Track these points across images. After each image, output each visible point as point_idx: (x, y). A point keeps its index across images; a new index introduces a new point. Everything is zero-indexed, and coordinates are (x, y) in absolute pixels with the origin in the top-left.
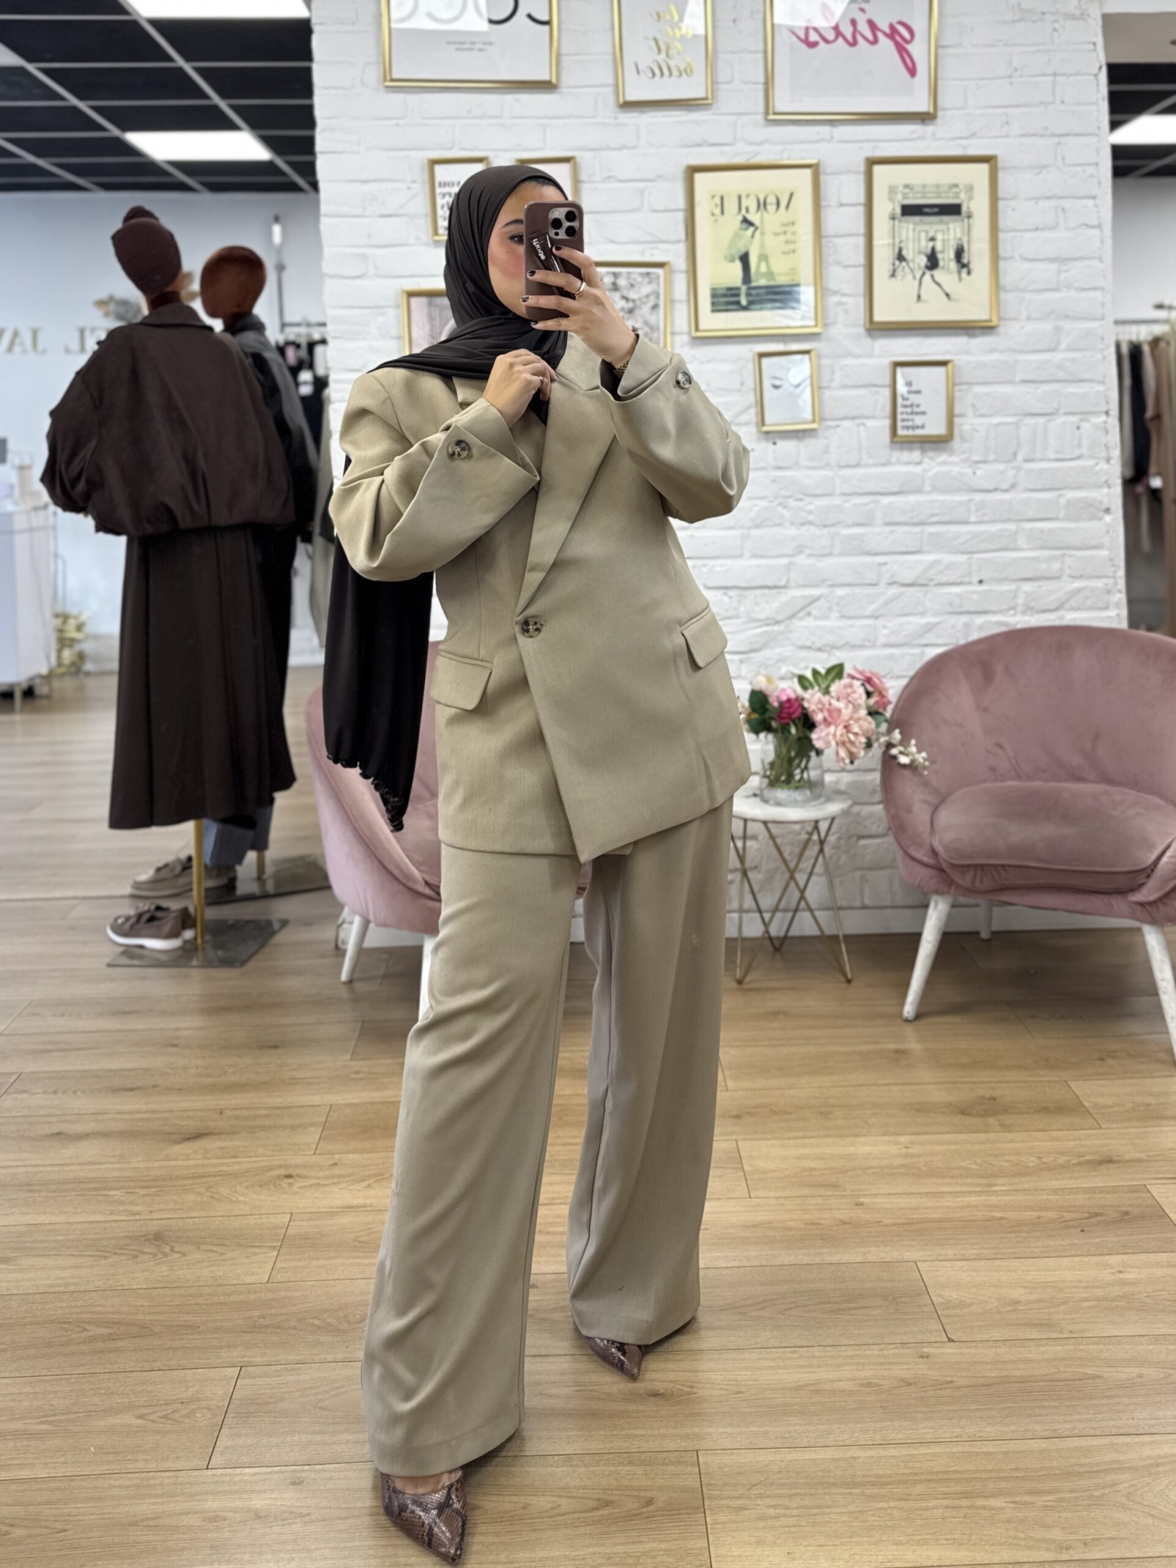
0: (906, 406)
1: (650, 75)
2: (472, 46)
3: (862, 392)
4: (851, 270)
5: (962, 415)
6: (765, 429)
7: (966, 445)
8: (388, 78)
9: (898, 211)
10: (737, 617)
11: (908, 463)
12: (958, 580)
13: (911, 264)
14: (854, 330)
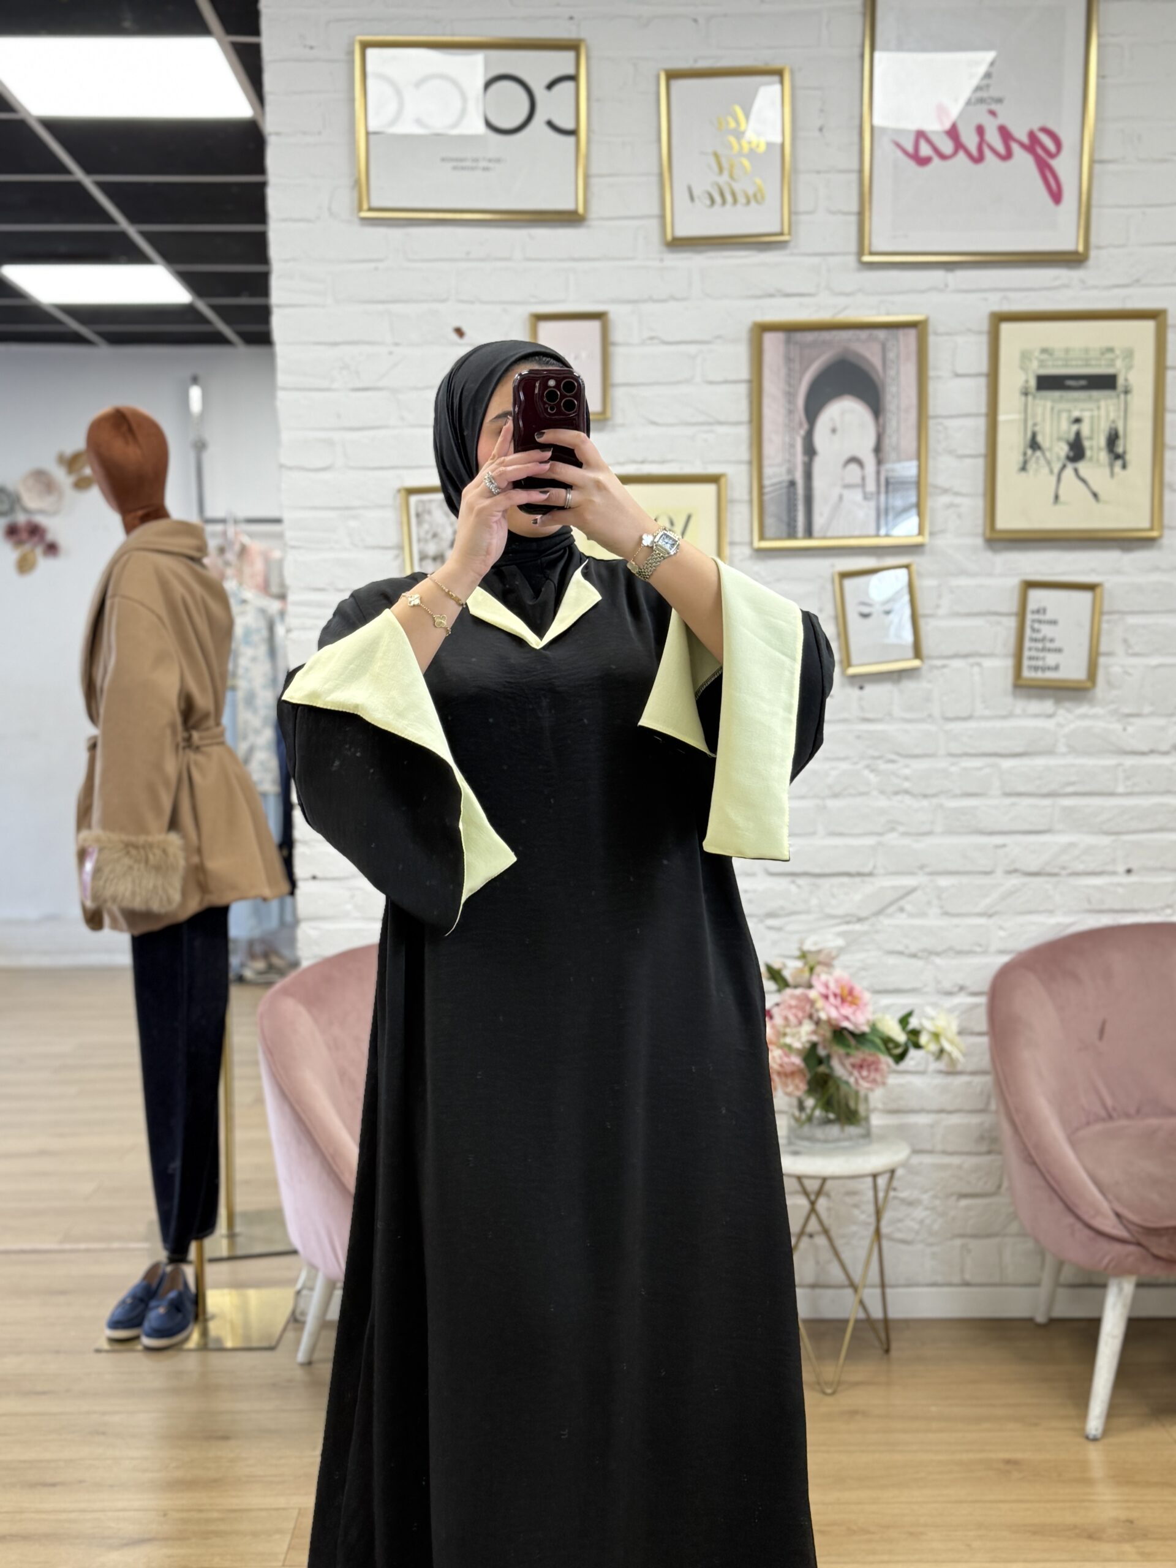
0: (1036, 640)
1: (708, 202)
2: (474, 164)
3: (979, 622)
4: (968, 461)
5: (1109, 654)
6: (852, 671)
7: (1115, 693)
8: (365, 206)
9: (1033, 383)
10: (808, 912)
11: (1036, 716)
12: (1099, 869)
13: (1048, 454)
14: (968, 541)
